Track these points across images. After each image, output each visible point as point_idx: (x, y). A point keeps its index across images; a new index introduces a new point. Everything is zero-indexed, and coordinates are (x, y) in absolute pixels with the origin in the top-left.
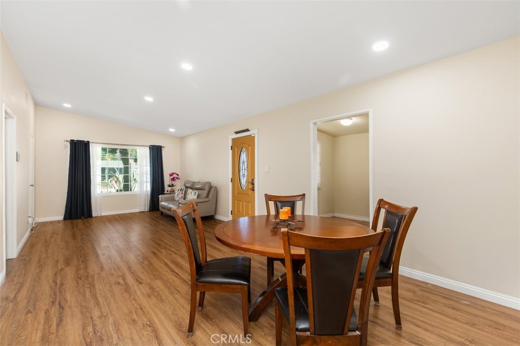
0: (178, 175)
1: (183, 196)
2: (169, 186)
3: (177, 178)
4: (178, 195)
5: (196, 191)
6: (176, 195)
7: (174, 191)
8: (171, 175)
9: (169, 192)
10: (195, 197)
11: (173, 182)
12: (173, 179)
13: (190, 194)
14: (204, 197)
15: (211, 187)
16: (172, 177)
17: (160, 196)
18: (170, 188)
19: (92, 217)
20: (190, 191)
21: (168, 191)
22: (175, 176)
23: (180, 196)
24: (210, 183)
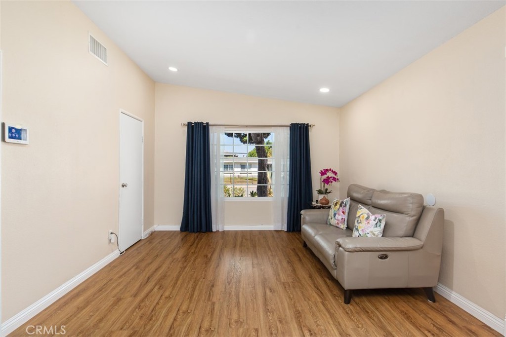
0: (335, 173)
1: (345, 217)
2: (320, 192)
3: (335, 179)
4: (335, 215)
5: (379, 217)
6: (332, 212)
7: (328, 203)
8: (323, 173)
9: (319, 205)
10: (378, 231)
11: (327, 186)
12: (327, 181)
13: (364, 223)
14: (402, 233)
15: (423, 210)
16: (325, 177)
17: (302, 212)
18: (321, 197)
19: (212, 231)
20: (363, 211)
21: (317, 201)
22: (330, 174)
23: (339, 217)
24: (420, 197)
